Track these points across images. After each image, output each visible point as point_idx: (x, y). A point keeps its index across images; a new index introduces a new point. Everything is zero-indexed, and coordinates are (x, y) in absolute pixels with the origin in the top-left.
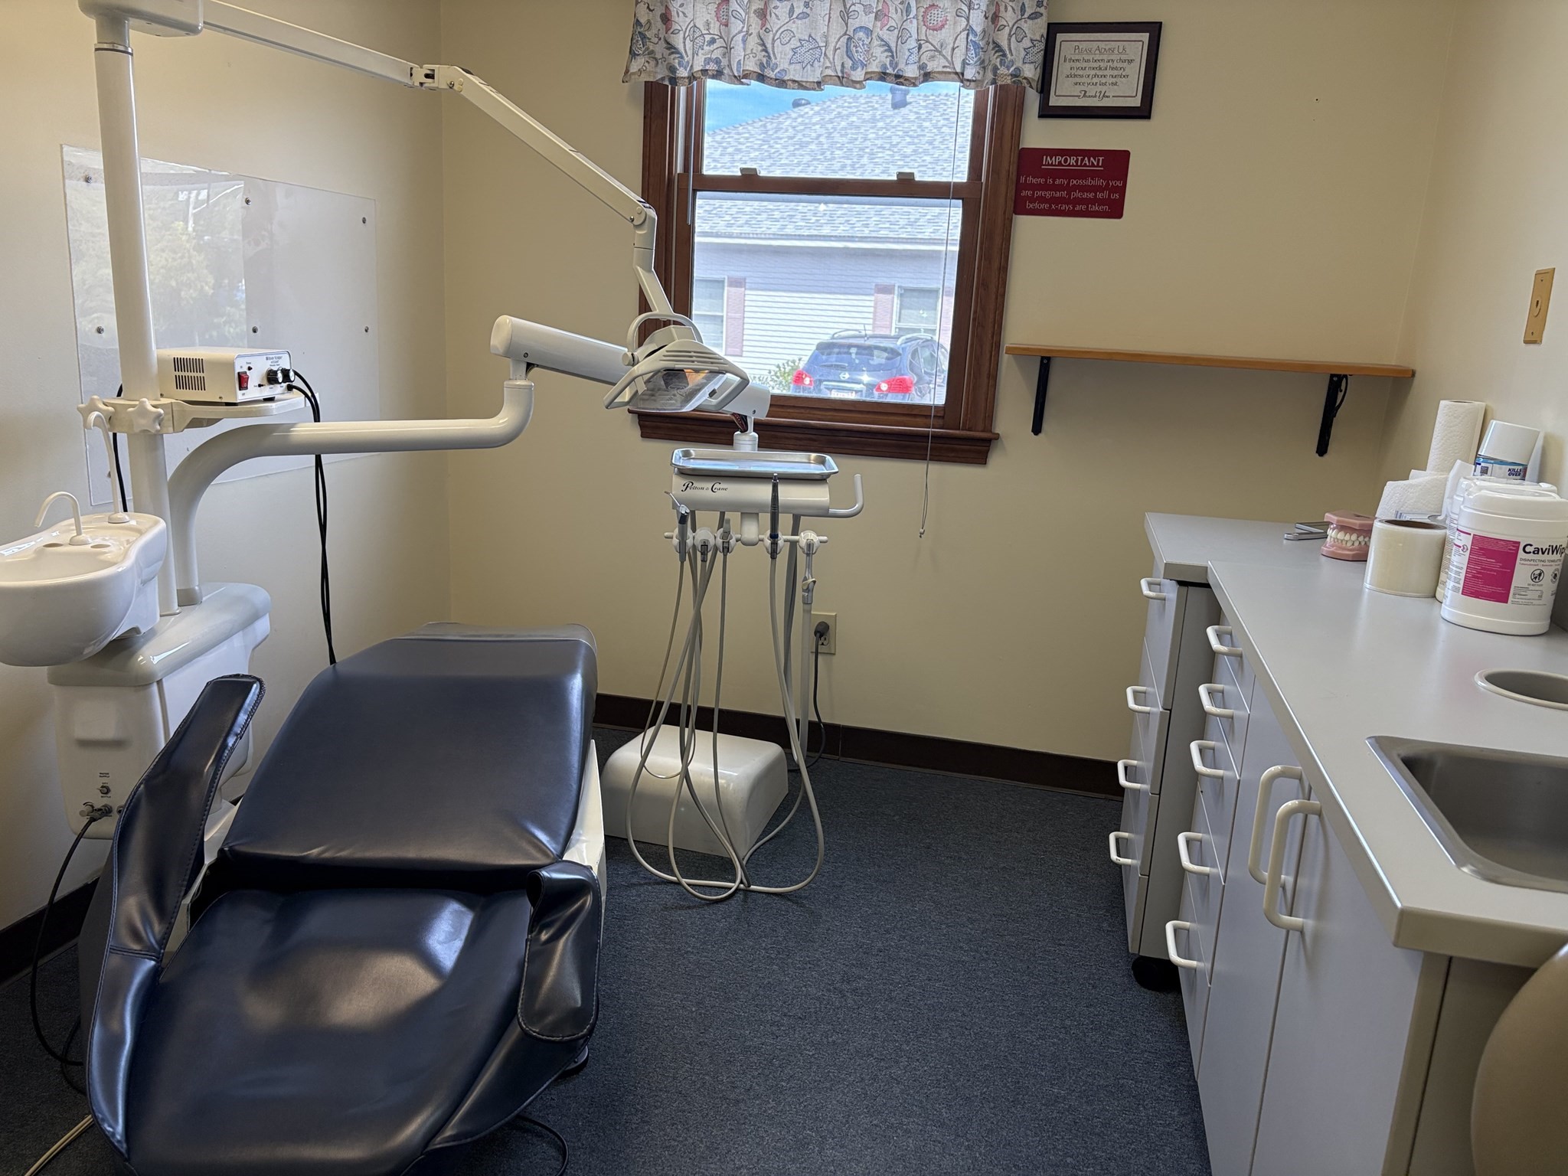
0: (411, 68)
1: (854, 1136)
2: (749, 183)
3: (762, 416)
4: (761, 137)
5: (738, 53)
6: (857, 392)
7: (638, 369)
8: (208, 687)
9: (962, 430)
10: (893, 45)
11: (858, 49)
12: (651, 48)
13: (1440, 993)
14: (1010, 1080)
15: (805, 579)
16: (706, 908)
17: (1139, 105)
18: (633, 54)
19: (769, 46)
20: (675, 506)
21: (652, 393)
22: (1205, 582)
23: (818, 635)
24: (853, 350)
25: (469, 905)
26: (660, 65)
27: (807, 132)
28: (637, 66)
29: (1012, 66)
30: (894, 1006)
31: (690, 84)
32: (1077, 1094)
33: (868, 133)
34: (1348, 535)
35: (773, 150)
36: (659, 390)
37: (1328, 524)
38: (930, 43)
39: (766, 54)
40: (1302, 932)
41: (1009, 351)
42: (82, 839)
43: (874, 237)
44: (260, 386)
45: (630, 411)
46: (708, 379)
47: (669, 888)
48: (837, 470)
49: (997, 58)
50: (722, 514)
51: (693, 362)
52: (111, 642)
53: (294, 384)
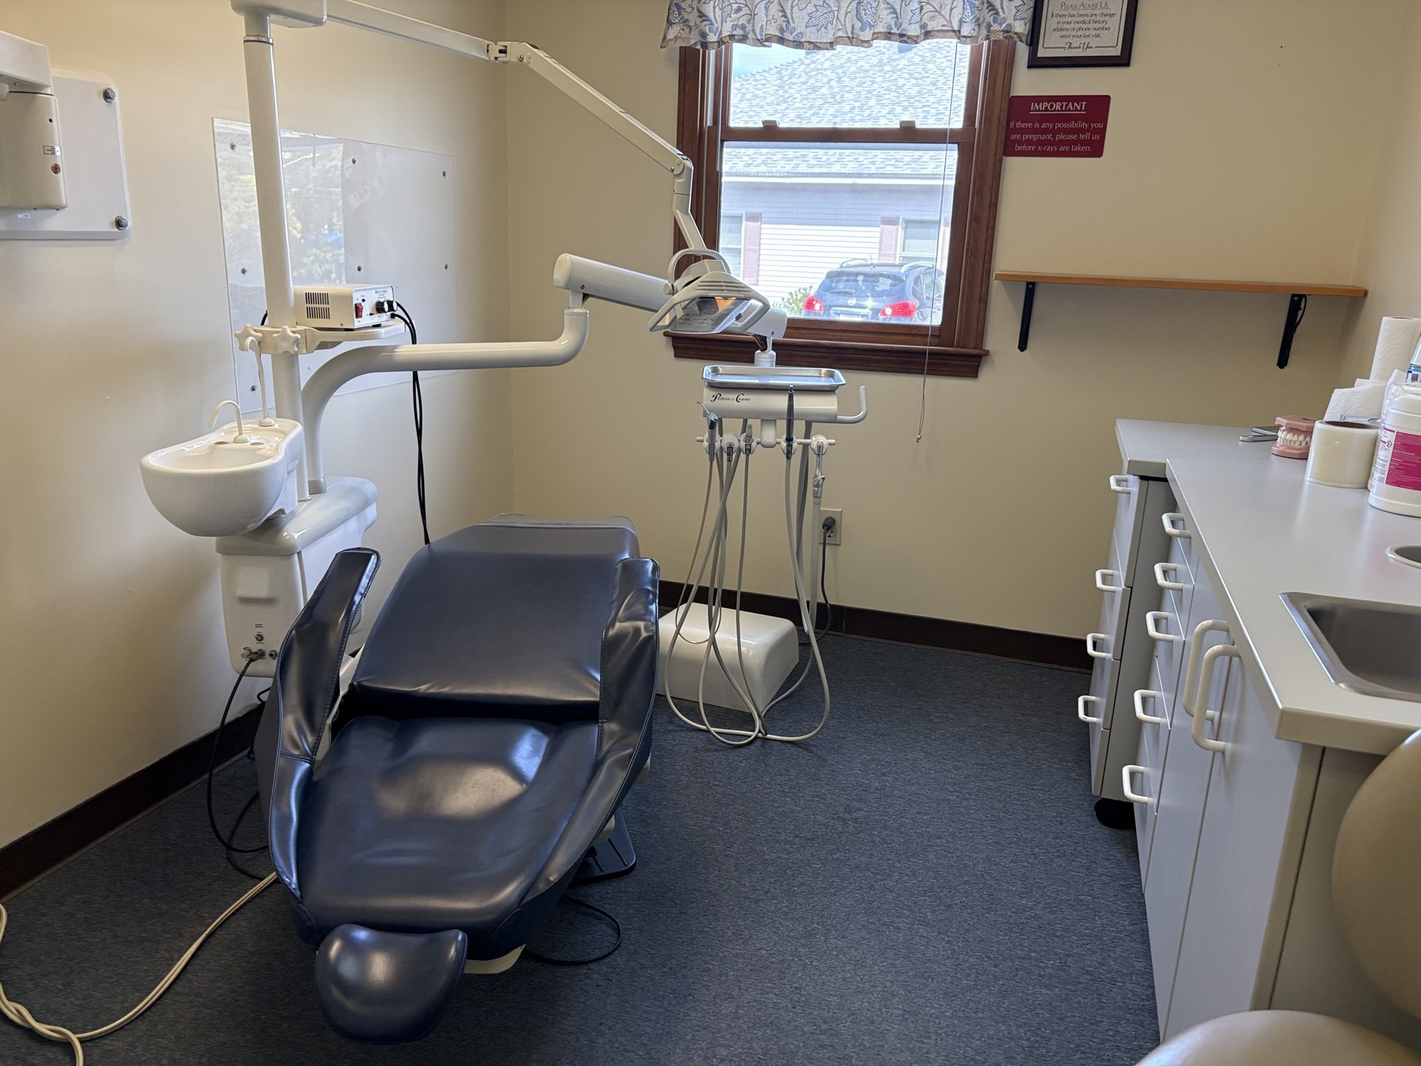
0: (488, 46)
1: (853, 930)
2: (770, 133)
3: (780, 337)
4: (776, 83)
5: (761, 19)
6: (863, 316)
7: (677, 298)
8: (338, 557)
9: (956, 347)
10: (897, 8)
11: (867, 11)
12: (686, 17)
13: (1314, 778)
14: (985, 893)
15: (816, 476)
16: (730, 751)
17: (1119, 54)
18: (670, 23)
19: (788, 12)
20: (705, 415)
21: (688, 317)
22: (1164, 477)
23: (826, 527)
24: (860, 278)
25: (545, 731)
26: (693, 32)
27: (819, 77)
28: (674, 33)
29: (1004, 22)
30: (888, 832)
31: (718, 47)
32: (1042, 906)
33: (875, 76)
34: (1296, 436)
35: (787, 95)
36: (693, 315)
37: (1277, 428)
38: (931, 5)
39: (786, 19)
40: (1223, 753)
41: (999, 277)
42: (244, 677)
43: (880, 174)
44: (371, 314)
45: (666, 334)
46: (735, 305)
47: (699, 734)
48: (844, 382)
49: (990, 16)
50: (745, 421)
51: (723, 290)
52: (267, 520)
53: (396, 313)
